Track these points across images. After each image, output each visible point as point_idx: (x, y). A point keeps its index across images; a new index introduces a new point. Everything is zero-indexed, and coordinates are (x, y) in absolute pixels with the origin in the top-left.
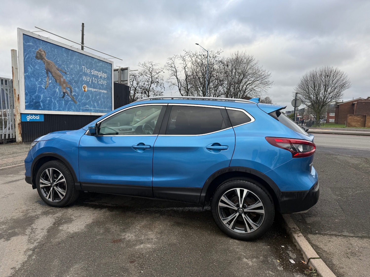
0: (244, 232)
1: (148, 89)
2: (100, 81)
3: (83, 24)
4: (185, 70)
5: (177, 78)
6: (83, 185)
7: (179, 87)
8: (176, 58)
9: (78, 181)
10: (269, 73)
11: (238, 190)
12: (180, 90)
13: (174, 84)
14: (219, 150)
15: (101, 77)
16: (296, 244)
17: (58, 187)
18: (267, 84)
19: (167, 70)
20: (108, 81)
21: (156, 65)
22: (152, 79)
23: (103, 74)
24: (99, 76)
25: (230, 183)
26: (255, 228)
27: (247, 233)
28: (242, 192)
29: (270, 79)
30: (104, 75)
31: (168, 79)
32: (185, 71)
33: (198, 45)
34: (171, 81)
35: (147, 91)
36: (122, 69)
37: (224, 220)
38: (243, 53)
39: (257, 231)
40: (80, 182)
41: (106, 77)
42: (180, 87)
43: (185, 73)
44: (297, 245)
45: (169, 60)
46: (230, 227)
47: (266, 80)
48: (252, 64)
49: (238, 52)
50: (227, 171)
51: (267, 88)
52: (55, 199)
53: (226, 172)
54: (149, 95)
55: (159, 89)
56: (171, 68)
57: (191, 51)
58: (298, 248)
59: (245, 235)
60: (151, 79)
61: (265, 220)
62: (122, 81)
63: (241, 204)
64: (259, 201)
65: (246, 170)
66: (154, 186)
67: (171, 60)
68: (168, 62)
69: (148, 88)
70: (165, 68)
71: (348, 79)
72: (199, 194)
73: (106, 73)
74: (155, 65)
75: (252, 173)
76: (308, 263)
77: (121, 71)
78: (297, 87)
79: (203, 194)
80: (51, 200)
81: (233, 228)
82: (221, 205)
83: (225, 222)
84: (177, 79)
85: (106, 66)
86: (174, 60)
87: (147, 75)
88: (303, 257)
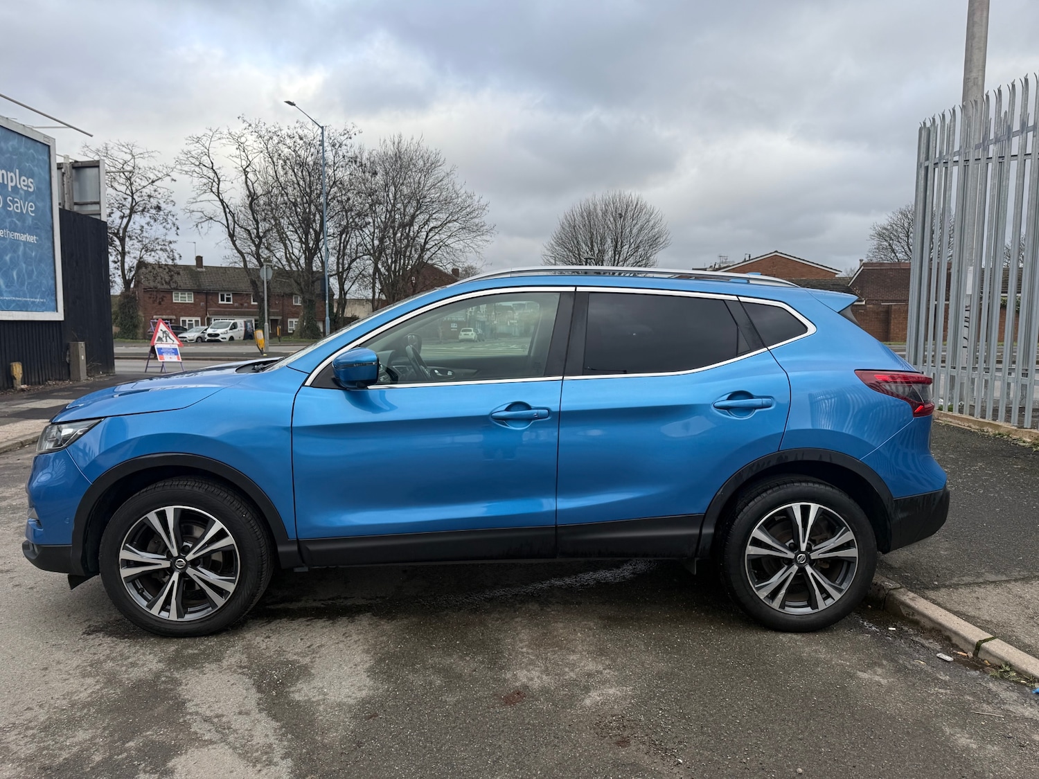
0: (808, 610)
1: (121, 232)
2: (13, 202)
4: (246, 178)
5: (222, 201)
6: (312, 548)
7: (228, 227)
8: (216, 139)
9: (292, 536)
10: (483, 202)
11: (796, 508)
12: (232, 236)
13: (211, 218)
14: (749, 409)
15: (15, 188)
16: (917, 617)
17: (200, 569)
18: (477, 230)
19: (184, 172)
20: (39, 204)
21: (146, 155)
22: (133, 199)
23: (23, 178)
24: (10, 184)
25: (775, 494)
26: (837, 596)
27: (816, 611)
28: (805, 511)
29: (487, 218)
30: (27, 184)
31: (193, 203)
32: (244, 180)
33: (294, 105)
34: (200, 210)
35: (118, 238)
36: (76, 165)
37: (758, 589)
38: (414, 141)
39: (840, 603)
40: (298, 542)
41: (31, 190)
42: (231, 227)
43: (244, 185)
44: (923, 620)
45: (190, 142)
46: (776, 604)
47: (476, 221)
48: (439, 172)
49: (400, 136)
50: (773, 463)
51: (480, 243)
52: (186, 612)
53: (771, 464)
54: (126, 250)
55: (156, 231)
56: (197, 169)
57: (262, 121)
58: (928, 625)
59: (813, 617)
60: (130, 199)
61: (860, 572)
62: (76, 204)
63: (804, 542)
64: (844, 528)
65: (821, 456)
66: (560, 523)
67: (197, 145)
68: (186, 149)
69: (120, 227)
70: (179, 167)
71: (663, 226)
72: (696, 531)
73: (31, 175)
74: (142, 156)
75: (835, 461)
76: (975, 654)
77: (74, 171)
78: (553, 242)
79: (708, 530)
80: (172, 615)
81: (783, 606)
82: (752, 553)
83: (762, 594)
84: (220, 203)
85: (32, 151)
86: (207, 145)
87: (116, 185)
88: (954, 642)
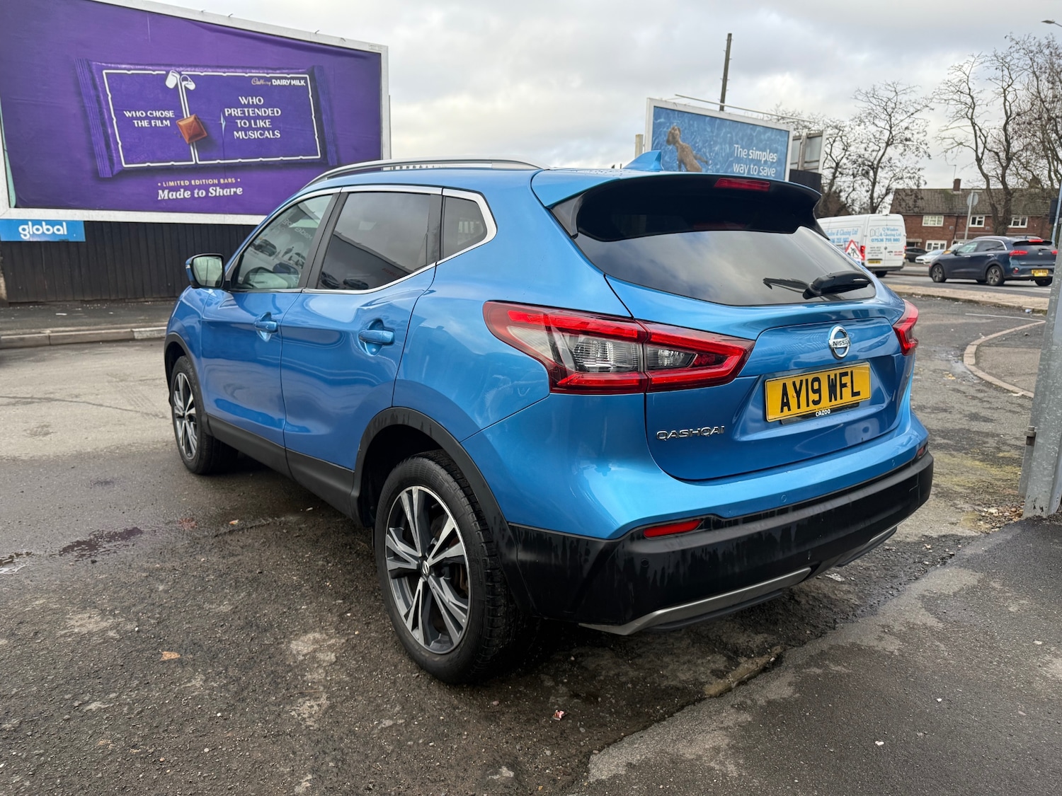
1: (876, 162)
2: (763, 169)
3: (730, 35)
4: (1005, 99)
5: (974, 124)
7: (976, 151)
8: (978, 63)
12: (979, 160)
13: (961, 143)
15: (766, 162)
19: (943, 101)
20: (778, 169)
21: (908, 91)
22: (891, 133)
23: (771, 154)
24: (763, 159)
30: (773, 157)
31: (943, 131)
32: (1003, 101)
33: (1053, 23)
34: (951, 136)
35: (873, 169)
36: (810, 136)
41: (774, 161)
42: (980, 151)
43: (1003, 106)
45: (952, 71)
54: (877, 180)
55: (910, 160)
56: (956, 97)
57: (1033, 36)
60: (887, 133)
62: (806, 162)
67: (959, 73)
68: (947, 78)
69: (875, 159)
70: (937, 97)
73: (776, 152)
74: (904, 92)
77: (808, 140)
84: (972, 128)
85: (778, 137)
86: (967, 73)
87: (877, 122)
